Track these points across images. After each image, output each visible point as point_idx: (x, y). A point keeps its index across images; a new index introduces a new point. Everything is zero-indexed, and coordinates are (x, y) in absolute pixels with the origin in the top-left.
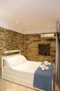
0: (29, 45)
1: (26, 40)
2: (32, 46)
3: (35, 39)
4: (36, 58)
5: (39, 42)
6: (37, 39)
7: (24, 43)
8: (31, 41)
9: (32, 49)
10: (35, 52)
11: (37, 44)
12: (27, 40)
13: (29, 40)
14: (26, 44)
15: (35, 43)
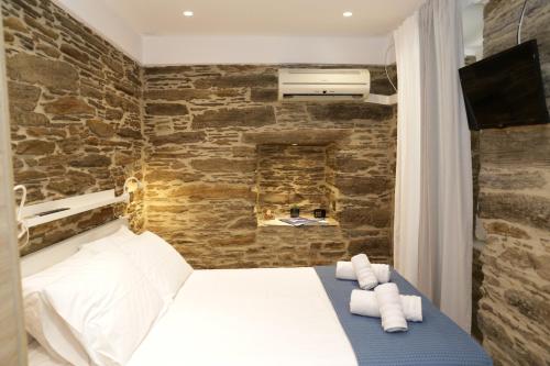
0: (184, 148)
1: (153, 110)
2: (206, 156)
3: (230, 104)
4: (237, 241)
5: (261, 130)
6: (244, 101)
7: (138, 135)
8: (199, 121)
9: (209, 176)
10: (233, 201)
11: (249, 138)
12: (162, 110)
13: (182, 110)
14: (157, 141)
15: (227, 131)
